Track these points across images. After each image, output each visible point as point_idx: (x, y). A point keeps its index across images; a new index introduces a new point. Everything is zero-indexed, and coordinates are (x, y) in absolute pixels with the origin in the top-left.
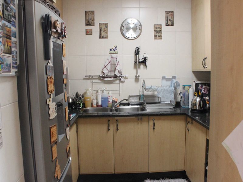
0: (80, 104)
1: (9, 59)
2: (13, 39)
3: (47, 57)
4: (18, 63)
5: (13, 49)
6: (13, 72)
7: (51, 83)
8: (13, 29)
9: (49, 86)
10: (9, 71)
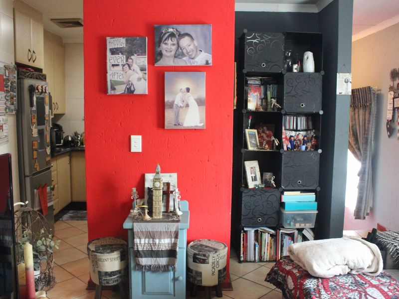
0: (78, 142)
1: (12, 107)
2: (14, 98)
3: (32, 105)
4: (17, 108)
5: (14, 103)
6: (14, 112)
7: (34, 118)
8: (15, 94)
9: (33, 120)
10: (12, 112)
